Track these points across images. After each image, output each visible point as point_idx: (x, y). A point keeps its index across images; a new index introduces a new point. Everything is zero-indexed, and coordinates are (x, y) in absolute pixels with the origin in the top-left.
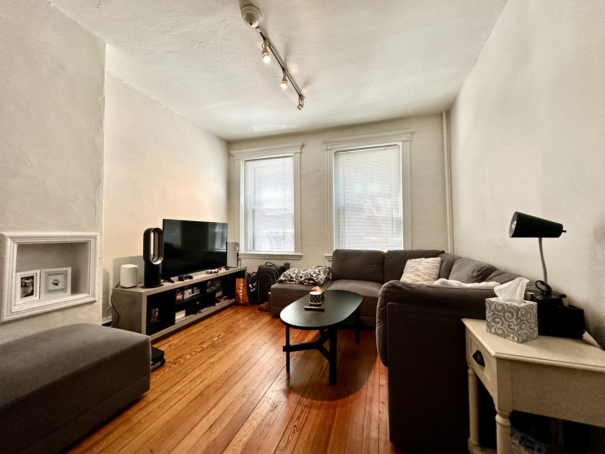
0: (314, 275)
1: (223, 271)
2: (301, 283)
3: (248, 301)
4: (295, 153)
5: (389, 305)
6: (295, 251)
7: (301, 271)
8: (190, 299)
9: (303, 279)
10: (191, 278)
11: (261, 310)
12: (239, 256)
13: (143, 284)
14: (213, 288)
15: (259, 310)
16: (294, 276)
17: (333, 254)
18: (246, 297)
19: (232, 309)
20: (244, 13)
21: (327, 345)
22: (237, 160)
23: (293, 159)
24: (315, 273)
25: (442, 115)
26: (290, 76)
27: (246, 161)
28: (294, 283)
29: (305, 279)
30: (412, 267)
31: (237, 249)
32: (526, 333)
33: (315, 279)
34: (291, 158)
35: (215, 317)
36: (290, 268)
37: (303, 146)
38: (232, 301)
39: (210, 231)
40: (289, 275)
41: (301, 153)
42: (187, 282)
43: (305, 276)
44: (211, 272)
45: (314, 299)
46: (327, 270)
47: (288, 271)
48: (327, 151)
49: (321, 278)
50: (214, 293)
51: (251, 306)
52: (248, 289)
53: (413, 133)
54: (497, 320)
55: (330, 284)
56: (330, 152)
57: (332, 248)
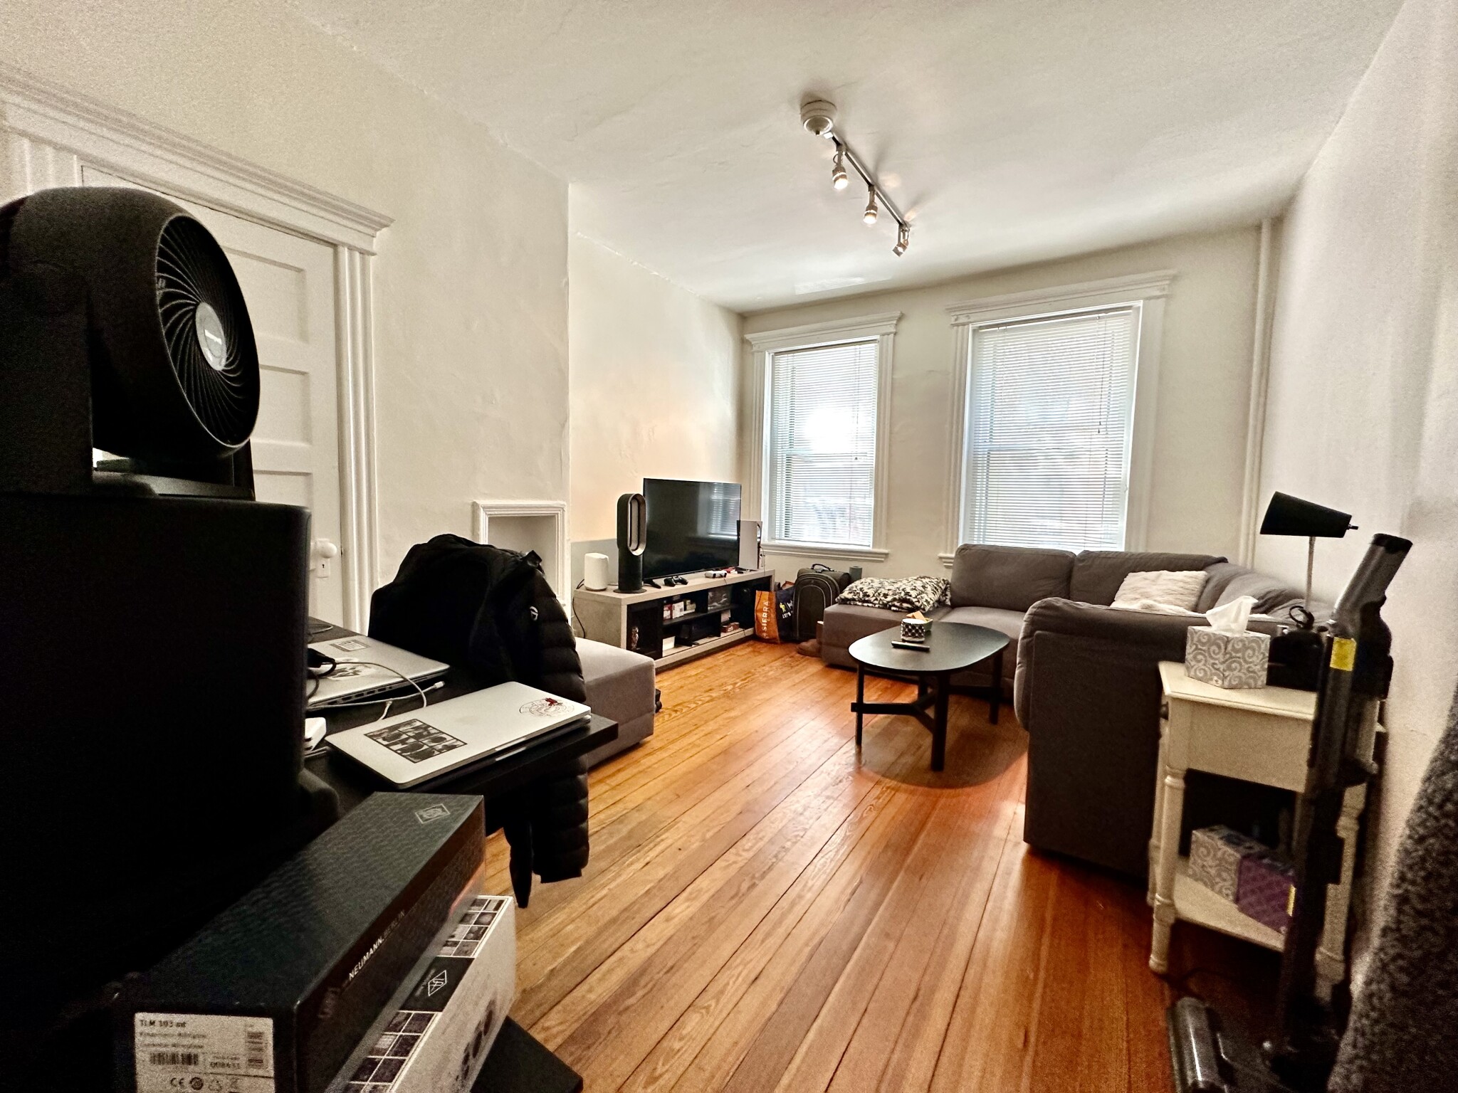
0: (913, 593)
1: (733, 576)
2: (886, 606)
3: (777, 634)
4: (883, 335)
5: (1038, 635)
6: (874, 546)
7: (886, 584)
8: (681, 619)
9: (889, 599)
10: (684, 582)
11: (803, 653)
12: (761, 550)
13: (617, 587)
14: (715, 604)
15: (799, 653)
16: (870, 592)
17: (956, 555)
18: (775, 628)
19: (748, 646)
20: (808, 115)
21: (930, 712)
22: (758, 352)
23: (878, 347)
24: (915, 589)
25: (1259, 228)
26: (884, 196)
27: (777, 354)
28: (870, 605)
29: (894, 600)
30: (1135, 589)
31: (759, 536)
32: (1240, 677)
33: (914, 600)
34: (873, 345)
35: (721, 657)
36: (863, 575)
37: (900, 319)
38: (749, 632)
39: (702, 496)
40: (861, 589)
41: (895, 334)
42: (679, 589)
43: (894, 594)
44: (715, 575)
45: (910, 630)
46: (940, 585)
47: (857, 583)
48: (955, 328)
49: (926, 601)
50: (718, 615)
51: (782, 643)
52: (779, 612)
53: (1174, 279)
54: (1200, 657)
55: (948, 613)
56: (963, 330)
57: (955, 541)
